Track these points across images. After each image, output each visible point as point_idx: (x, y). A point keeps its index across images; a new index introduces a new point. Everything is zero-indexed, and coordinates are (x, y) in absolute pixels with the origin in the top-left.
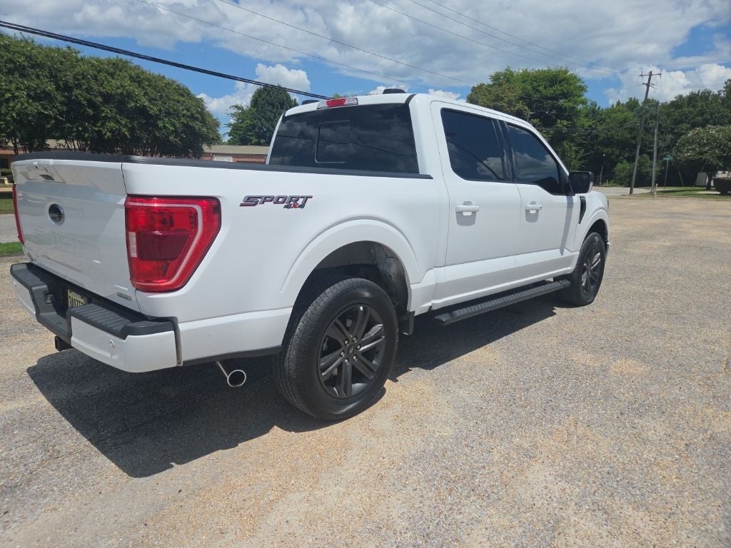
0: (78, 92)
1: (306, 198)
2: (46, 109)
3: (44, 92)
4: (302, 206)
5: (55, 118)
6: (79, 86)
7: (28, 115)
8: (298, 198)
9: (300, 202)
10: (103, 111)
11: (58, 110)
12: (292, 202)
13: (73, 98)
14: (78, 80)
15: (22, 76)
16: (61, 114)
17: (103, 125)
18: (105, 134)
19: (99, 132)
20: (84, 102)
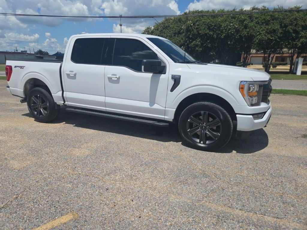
0: (291, 27)
1: (24, 67)
2: (272, 37)
3: (274, 29)
4: (23, 68)
5: (276, 40)
6: (291, 24)
7: (263, 40)
8: (22, 66)
9: (23, 67)
10: (301, 34)
11: (278, 37)
12: (22, 67)
13: (287, 30)
14: (292, 21)
15: (267, 24)
16: (279, 38)
17: (299, 40)
18: (298, 45)
19: (296, 44)
20: (291, 31)
